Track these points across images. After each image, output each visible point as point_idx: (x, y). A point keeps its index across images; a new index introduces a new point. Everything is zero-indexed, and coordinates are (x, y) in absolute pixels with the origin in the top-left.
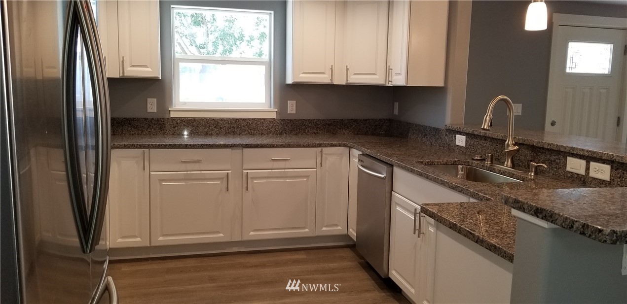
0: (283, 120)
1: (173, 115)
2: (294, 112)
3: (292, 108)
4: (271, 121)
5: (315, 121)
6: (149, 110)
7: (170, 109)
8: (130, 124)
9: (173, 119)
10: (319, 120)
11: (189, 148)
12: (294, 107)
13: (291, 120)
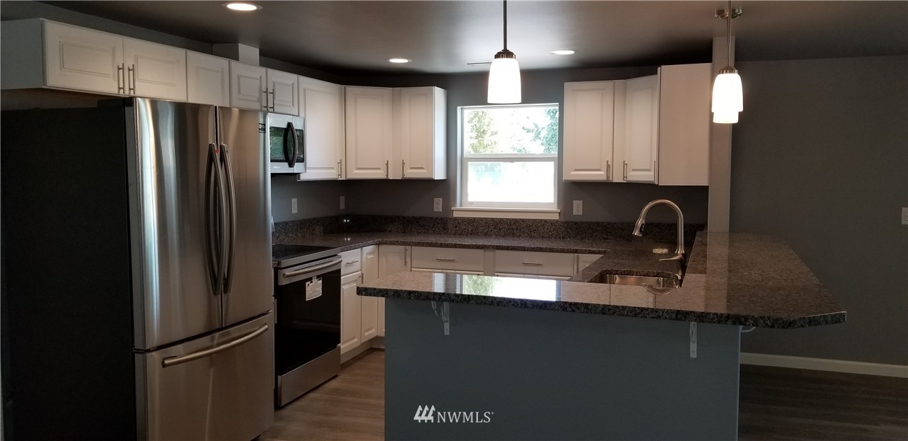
0: (567, 222)
1: (456, 215)
2: (581, 213)
3: (578, 208)
4: (552, 223)
5: (605, 224)
6: (435, 210)
7: (453, 208)
8: (418, 222)
9: (456, 219)
10: (609, 223)
11: (443, 247)
12: (581, 208)
13: (576, 223)
